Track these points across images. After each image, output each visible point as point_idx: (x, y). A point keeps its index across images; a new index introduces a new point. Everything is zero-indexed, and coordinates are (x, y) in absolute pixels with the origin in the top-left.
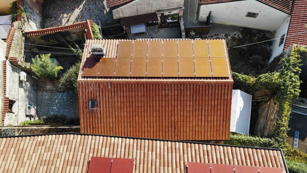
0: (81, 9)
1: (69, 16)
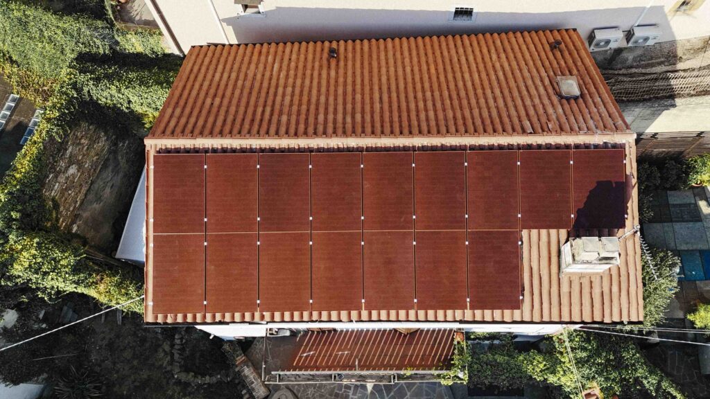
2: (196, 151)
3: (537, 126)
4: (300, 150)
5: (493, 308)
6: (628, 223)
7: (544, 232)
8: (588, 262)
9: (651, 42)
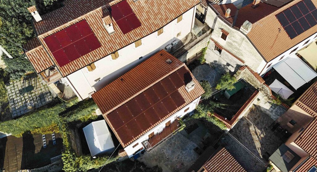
0: (257, 149)
1: (260, 137)
2: (114, 111)
3: (169, 71)
4: (132, 99)
5: (181, 105)
6: (193, 78)
7: (181, 87)
8: (190, 88)
9: (177, 43)
